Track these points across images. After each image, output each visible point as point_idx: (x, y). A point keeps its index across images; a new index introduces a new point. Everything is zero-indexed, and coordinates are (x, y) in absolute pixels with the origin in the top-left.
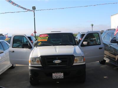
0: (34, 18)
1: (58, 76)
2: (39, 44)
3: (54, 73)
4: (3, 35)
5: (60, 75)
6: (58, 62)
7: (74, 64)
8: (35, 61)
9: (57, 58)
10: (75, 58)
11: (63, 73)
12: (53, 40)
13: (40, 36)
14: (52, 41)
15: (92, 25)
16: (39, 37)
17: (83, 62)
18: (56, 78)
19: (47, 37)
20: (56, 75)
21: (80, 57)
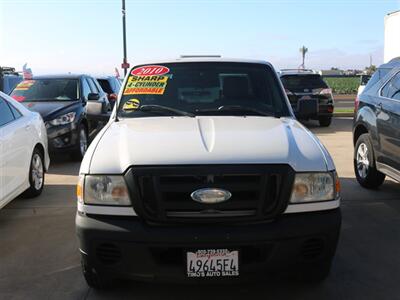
0: (124, 18)
1: (214, 264)
3: (194, 251)
4: (16, 71)
5: (224, 261)
6: (213, 200)
7: (291, 209)
8: (105, 190)
9: (211, 178)
10: (298, 181)
11: (236, 253)
14: (182, 97)
15: (304, 51)
16: (131, 78)
17: (334, 200)
18: (203, 275)
19: (166, 78)
20: (204, 260)
21: (320, 174)
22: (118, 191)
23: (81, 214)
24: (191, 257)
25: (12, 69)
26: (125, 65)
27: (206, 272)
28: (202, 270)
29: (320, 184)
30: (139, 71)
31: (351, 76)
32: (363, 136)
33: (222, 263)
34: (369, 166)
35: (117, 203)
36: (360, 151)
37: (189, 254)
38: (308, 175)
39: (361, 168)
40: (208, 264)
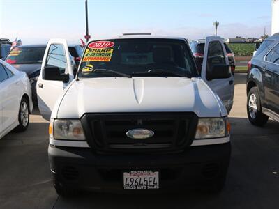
1: (142, 181)
2: (88, 70)
4: (10, 41)
5: (148, 179)
6: (141, 137)
7: (195, 143)
8: (68, 129)
9: (140, 121)
10: (200, 123)
11: (157, 173)
12: (129, 57)
13: (91, 46)
15: (217, 24)
16: (88, 50)
17: (225, 137)
18: (135, 188)
19: (112, 50)
20: (135, 178)
21: (216, 119)
22: (77, 130)
23: (52, 146)
24: (127, 176)
25: (7, 40)
26: (88, 37)
27: (136, 186)
28: (133, 184)
29: (216, 126)
30: (93, 45)
31: (250, 42)
32: (253, 89)
33: (147, 180)
34: (257, 110)
35: (76, 139)
36: (251, 99)
37: (125, 174)
38: (208, 119)
39: (252, 111)
40: (138, 181)
